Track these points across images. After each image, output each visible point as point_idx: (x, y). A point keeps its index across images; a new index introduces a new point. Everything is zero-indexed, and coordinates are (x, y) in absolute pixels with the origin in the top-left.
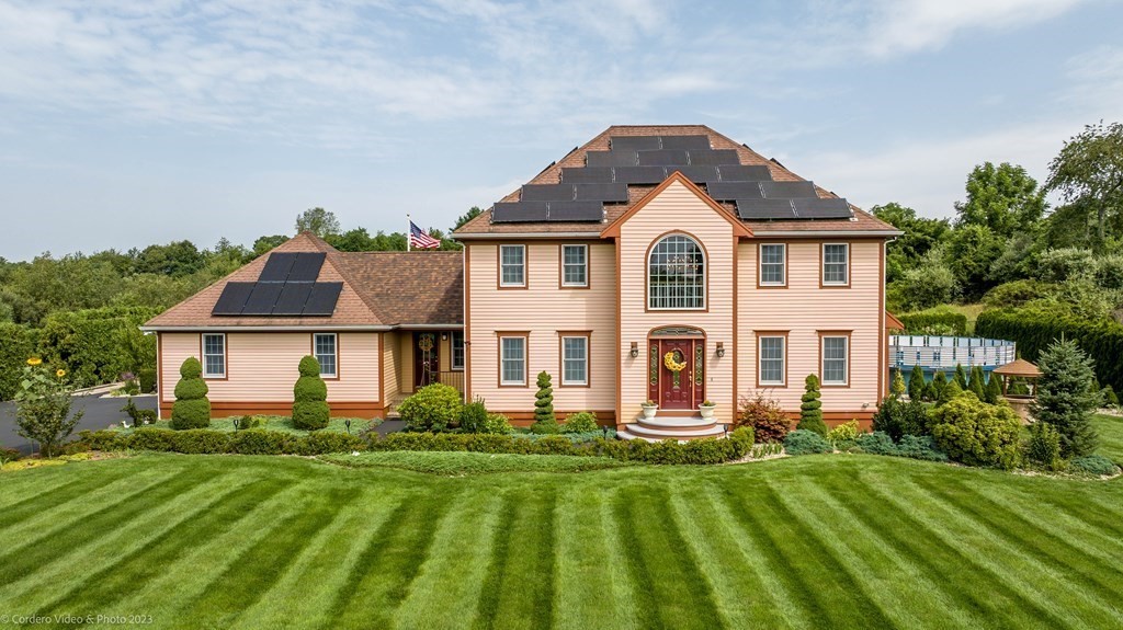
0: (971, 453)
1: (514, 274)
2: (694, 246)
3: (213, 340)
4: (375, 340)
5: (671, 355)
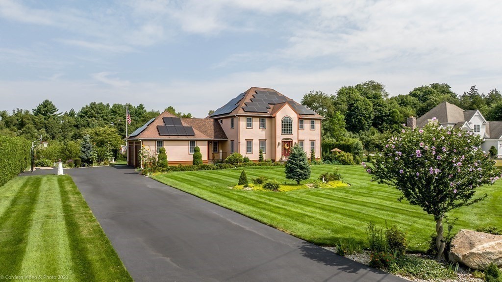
1: (249, 125)
2: (290, 119)
3: (160, 143)
4: (206, 143)
5: (286, 145)
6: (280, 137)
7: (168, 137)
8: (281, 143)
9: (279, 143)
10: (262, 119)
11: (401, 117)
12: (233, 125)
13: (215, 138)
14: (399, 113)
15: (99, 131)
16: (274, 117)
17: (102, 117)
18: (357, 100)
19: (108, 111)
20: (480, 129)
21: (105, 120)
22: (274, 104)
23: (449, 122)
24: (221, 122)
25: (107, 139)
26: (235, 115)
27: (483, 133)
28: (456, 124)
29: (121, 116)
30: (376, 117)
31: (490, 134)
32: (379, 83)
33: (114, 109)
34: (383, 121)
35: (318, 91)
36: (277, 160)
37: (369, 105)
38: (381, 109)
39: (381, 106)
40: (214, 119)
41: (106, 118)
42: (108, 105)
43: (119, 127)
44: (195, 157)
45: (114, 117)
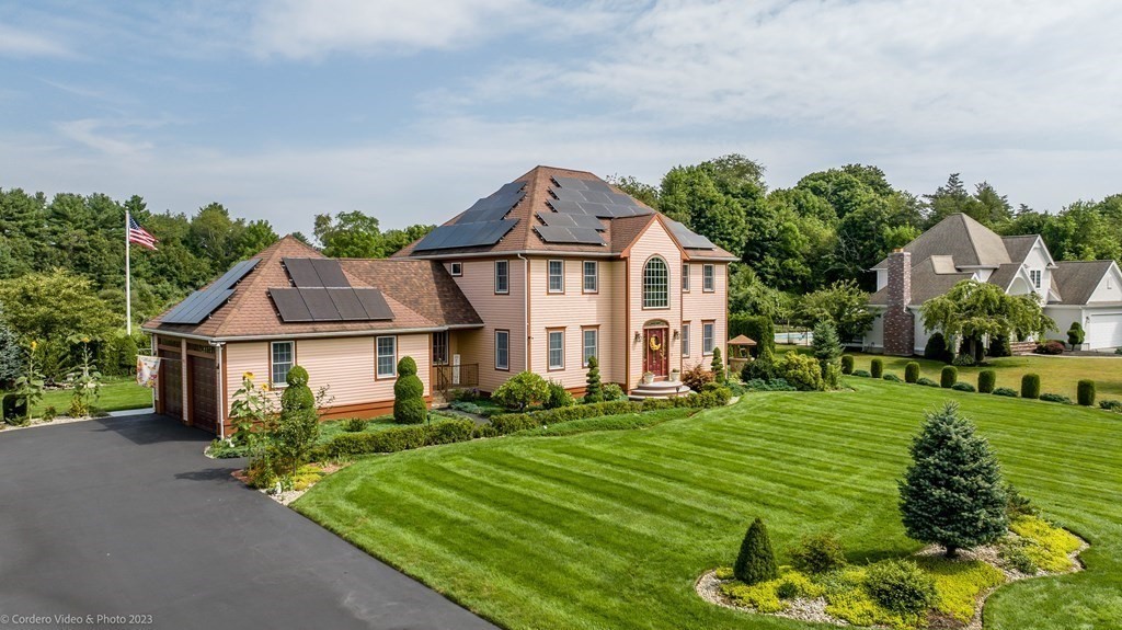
0: (809, 385)
1: (556, 283)
2: (662, 265)
3: (282, 349)
4: (426, 341)
5: (653, 340)
6: (639, 318)
7: (309, 327)
8: (641, 333)
9: (637, 336)
10: (590, 264)
11: (804, 242)
12: (502, 283)
13: (447, 323)
14: (798, 233)
15: (36, 290)
16: (625, 259)
17: (24, 228)
18: (712, 203)
19: (41, 212)
20: (1041, 281)
21: (31, 235)
22: (610, 218)
23: (984, 264)
24: (456, 269)
25: (65, 312)
26: (519, 252)
27: (1045, 289)
28: (995, 270)
29: (80, 227)
30: (751, 244)
31: (1060, 291)
32: (751, 160)
33: (57, 208)
34: (764, 250)
35: (626, 177)
36: (633, 385)
37: (739, 213)
38: (761, 223)
39: (761, 216)
40: (432, 260)
41: (36, 230)
42: (40, 196)
43: (76, 256)
44: (399, 391)
45: (60, 229)
